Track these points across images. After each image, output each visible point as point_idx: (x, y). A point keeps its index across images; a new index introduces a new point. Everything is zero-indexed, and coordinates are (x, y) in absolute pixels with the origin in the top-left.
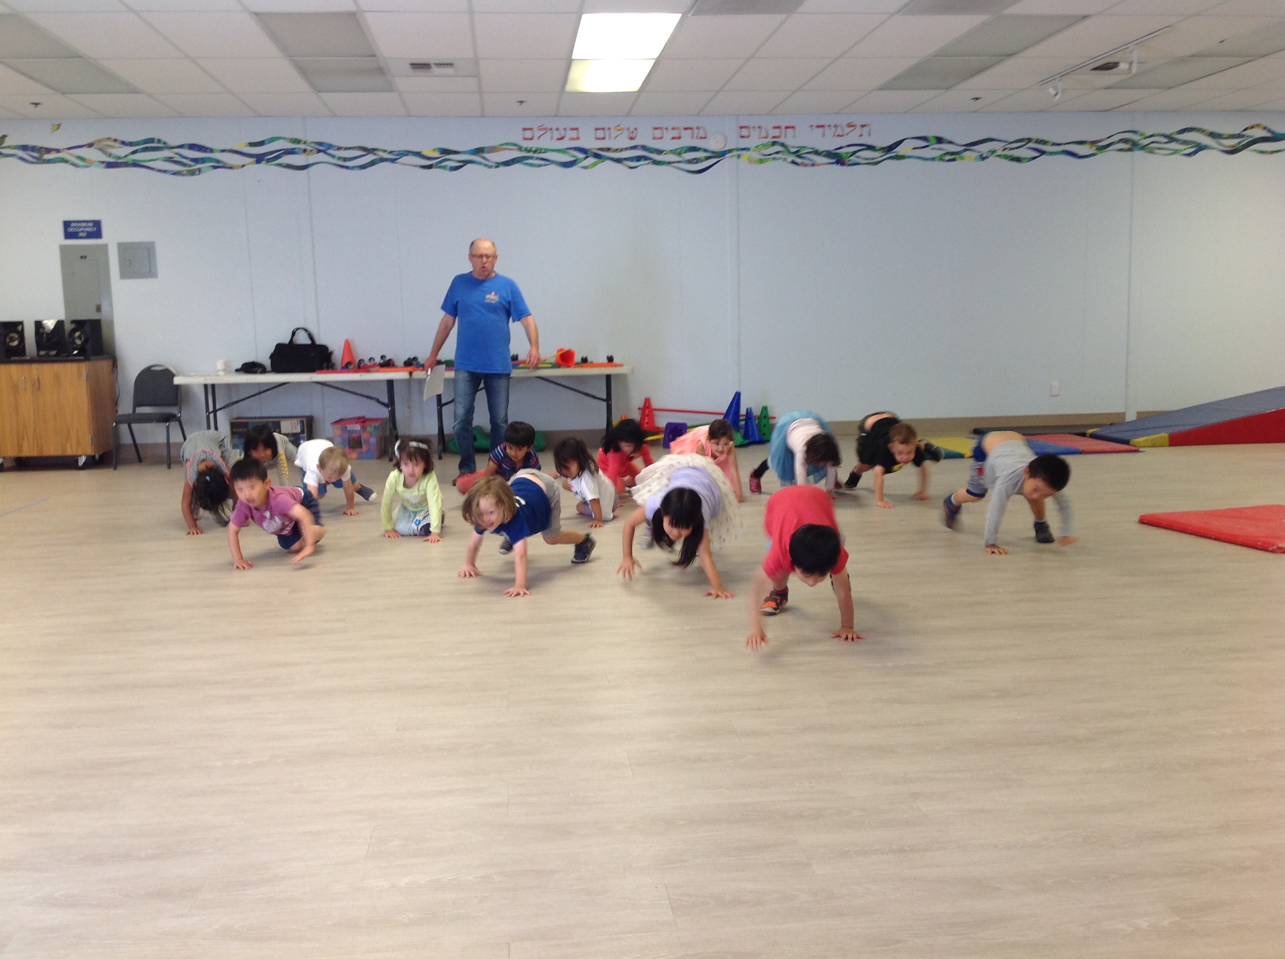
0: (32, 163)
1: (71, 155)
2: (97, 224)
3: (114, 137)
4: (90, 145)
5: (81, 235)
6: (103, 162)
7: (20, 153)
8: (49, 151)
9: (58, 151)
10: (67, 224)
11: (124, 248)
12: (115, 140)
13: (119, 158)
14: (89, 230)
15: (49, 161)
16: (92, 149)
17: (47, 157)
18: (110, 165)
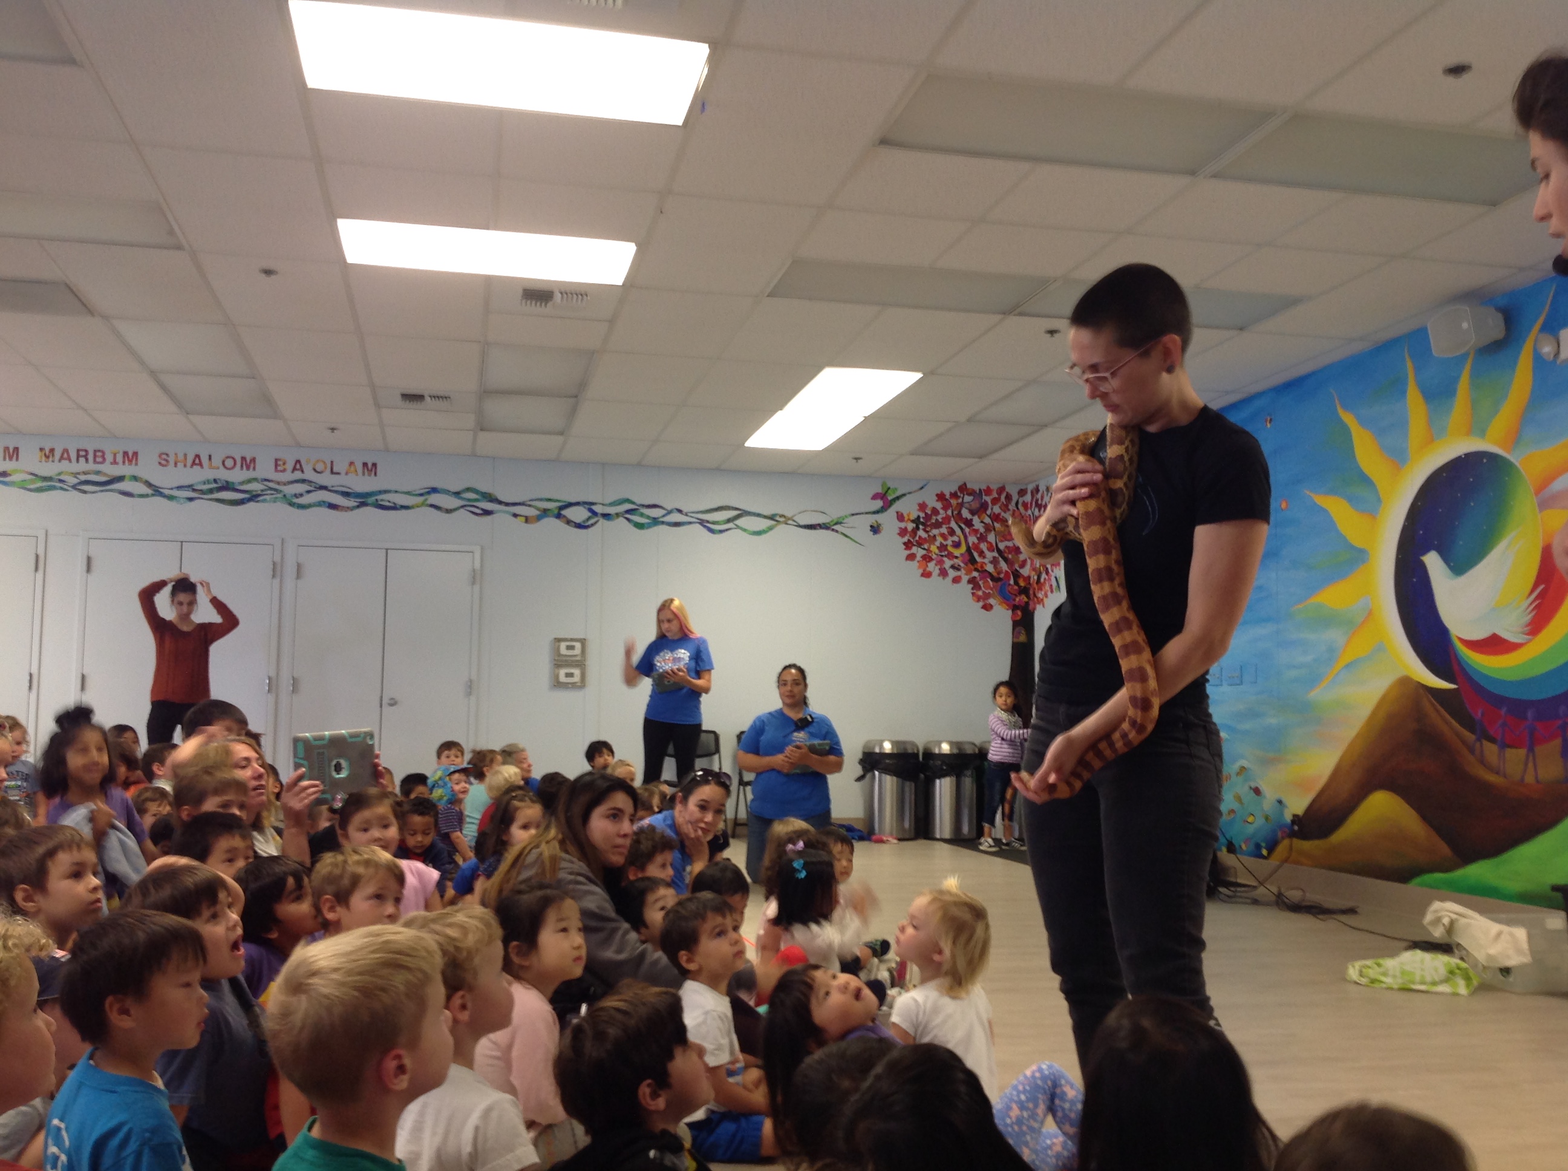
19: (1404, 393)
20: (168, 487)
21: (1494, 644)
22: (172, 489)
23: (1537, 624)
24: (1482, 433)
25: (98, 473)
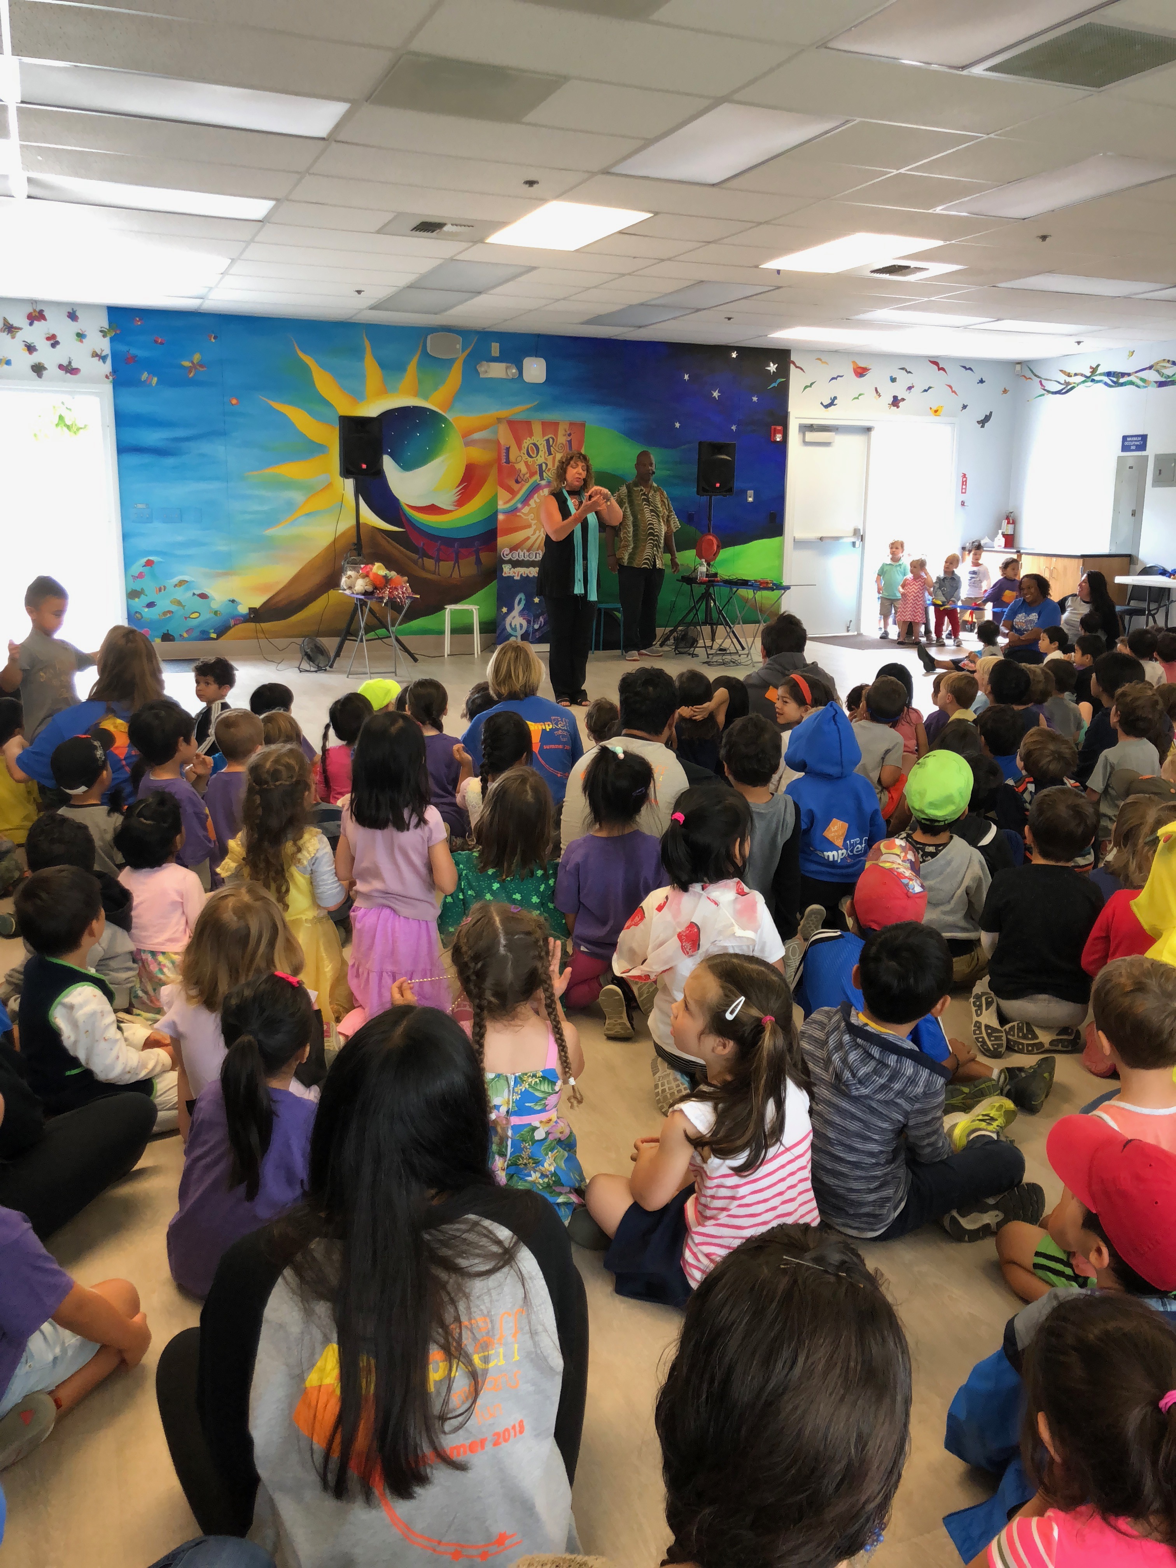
0: (1110, 386)
1: (1137, 377)
2: (1144, 438)
3: (1168, 358)
4: (1150, 368)
5: (1132, 448)
6: (1156, 382)
7: (1106, 379)
8: (1123, 375)
9: (1129, 375)
10: (1125, 438)
11: (1159, 458)
12: (1169, 361)
13: (1169, 377)
14: (1138, 443)
15: (1122, 385)
16: (1152, 372)
17: (1122, 380)
18: (1161, 384)
19: (362, 358)
21: (432, 509)
23: (461, 502)
24: (426, 398)
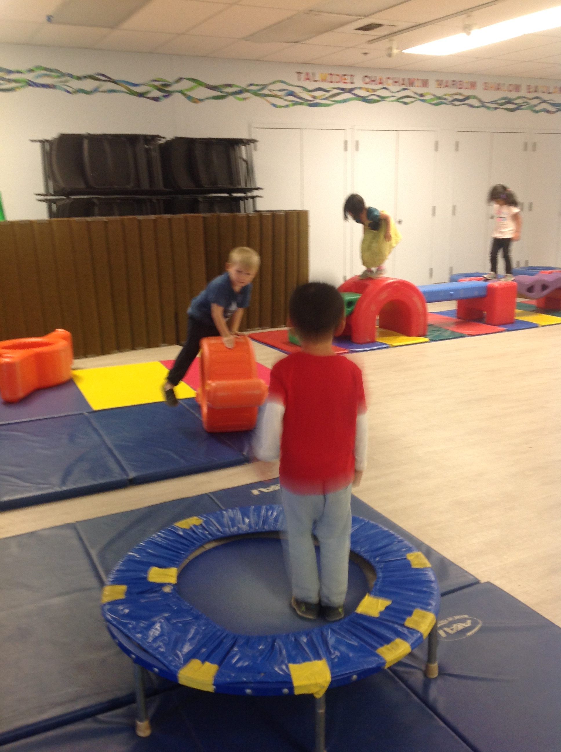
20: (487, 102)
22: (489, 103)
25: (460, 94)
